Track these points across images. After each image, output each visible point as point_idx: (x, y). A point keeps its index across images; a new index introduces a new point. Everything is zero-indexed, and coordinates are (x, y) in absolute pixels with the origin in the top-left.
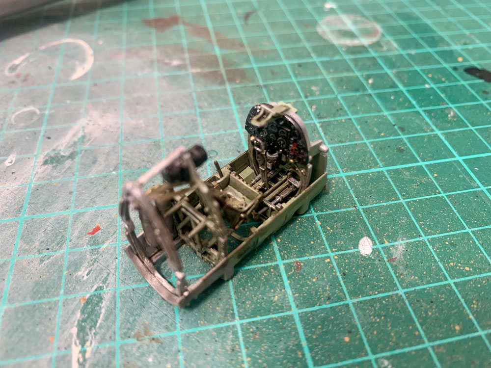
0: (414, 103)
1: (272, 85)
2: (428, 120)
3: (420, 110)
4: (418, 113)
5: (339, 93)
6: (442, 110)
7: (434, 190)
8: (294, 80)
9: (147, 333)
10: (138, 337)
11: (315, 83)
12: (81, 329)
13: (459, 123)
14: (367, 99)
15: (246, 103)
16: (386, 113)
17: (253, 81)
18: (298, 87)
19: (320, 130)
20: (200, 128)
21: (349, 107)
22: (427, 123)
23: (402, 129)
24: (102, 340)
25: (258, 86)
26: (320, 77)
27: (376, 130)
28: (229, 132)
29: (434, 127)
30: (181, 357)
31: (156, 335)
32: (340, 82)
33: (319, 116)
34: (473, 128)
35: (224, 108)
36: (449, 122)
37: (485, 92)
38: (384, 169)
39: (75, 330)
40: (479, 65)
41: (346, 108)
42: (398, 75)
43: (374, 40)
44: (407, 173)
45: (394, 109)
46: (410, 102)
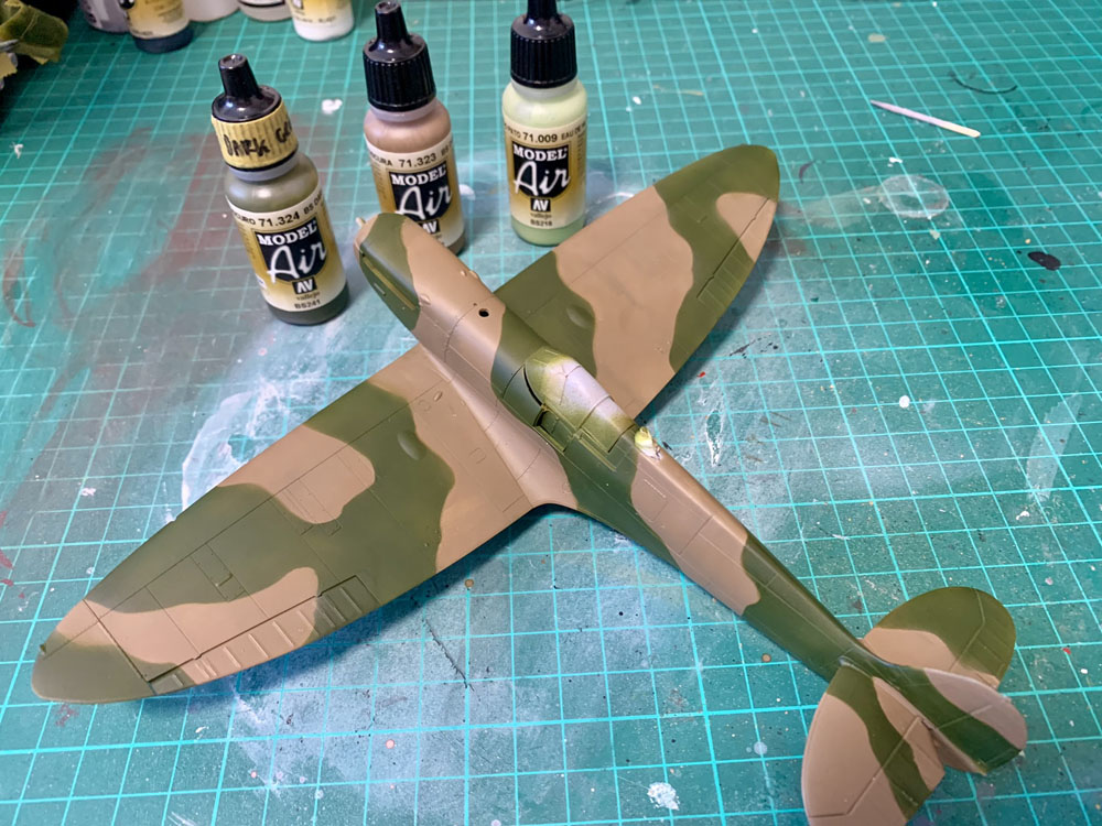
0: (967, 288)
1: (831, 260)
2: (976, 305)
3: (971, 295)
4: (969, 299)
5: (896, 273)
6: (993, 297)
7: (967, 367)
8: (853, 256)
9: (754, 438)
10: (748, 439)
11: (873, 261)
12: (710, 434)
13: (1006, 310)
14: (922, 281)
15: (808, 278)
16: (937, 297)
17: (813, 255)
18: (856, 263)
19: (876, 308)
20: (769, 300)
21: (903, 289)
22: (975, 309)
23: (950, 314)
24: (725, 440)
25: (819, 260)
26: (878, 254)
27: (925, 312)
28: (795, 304)
29: (980, 314)
30: (778, 453)
31: (760, 440)
32: (897, 261)
33: (875, 296)
34: (1017, 317)
35: (788, 281)
36: (995, 309)
37: (1043, 281)
38: (927, 347)
39: (707, 434)
40: (1046, 248)
41: (900, 289)
42: (956, 257)
43: (940, 211)
44: (946, 352)
45: (945, 294)
46: (963, 287)
